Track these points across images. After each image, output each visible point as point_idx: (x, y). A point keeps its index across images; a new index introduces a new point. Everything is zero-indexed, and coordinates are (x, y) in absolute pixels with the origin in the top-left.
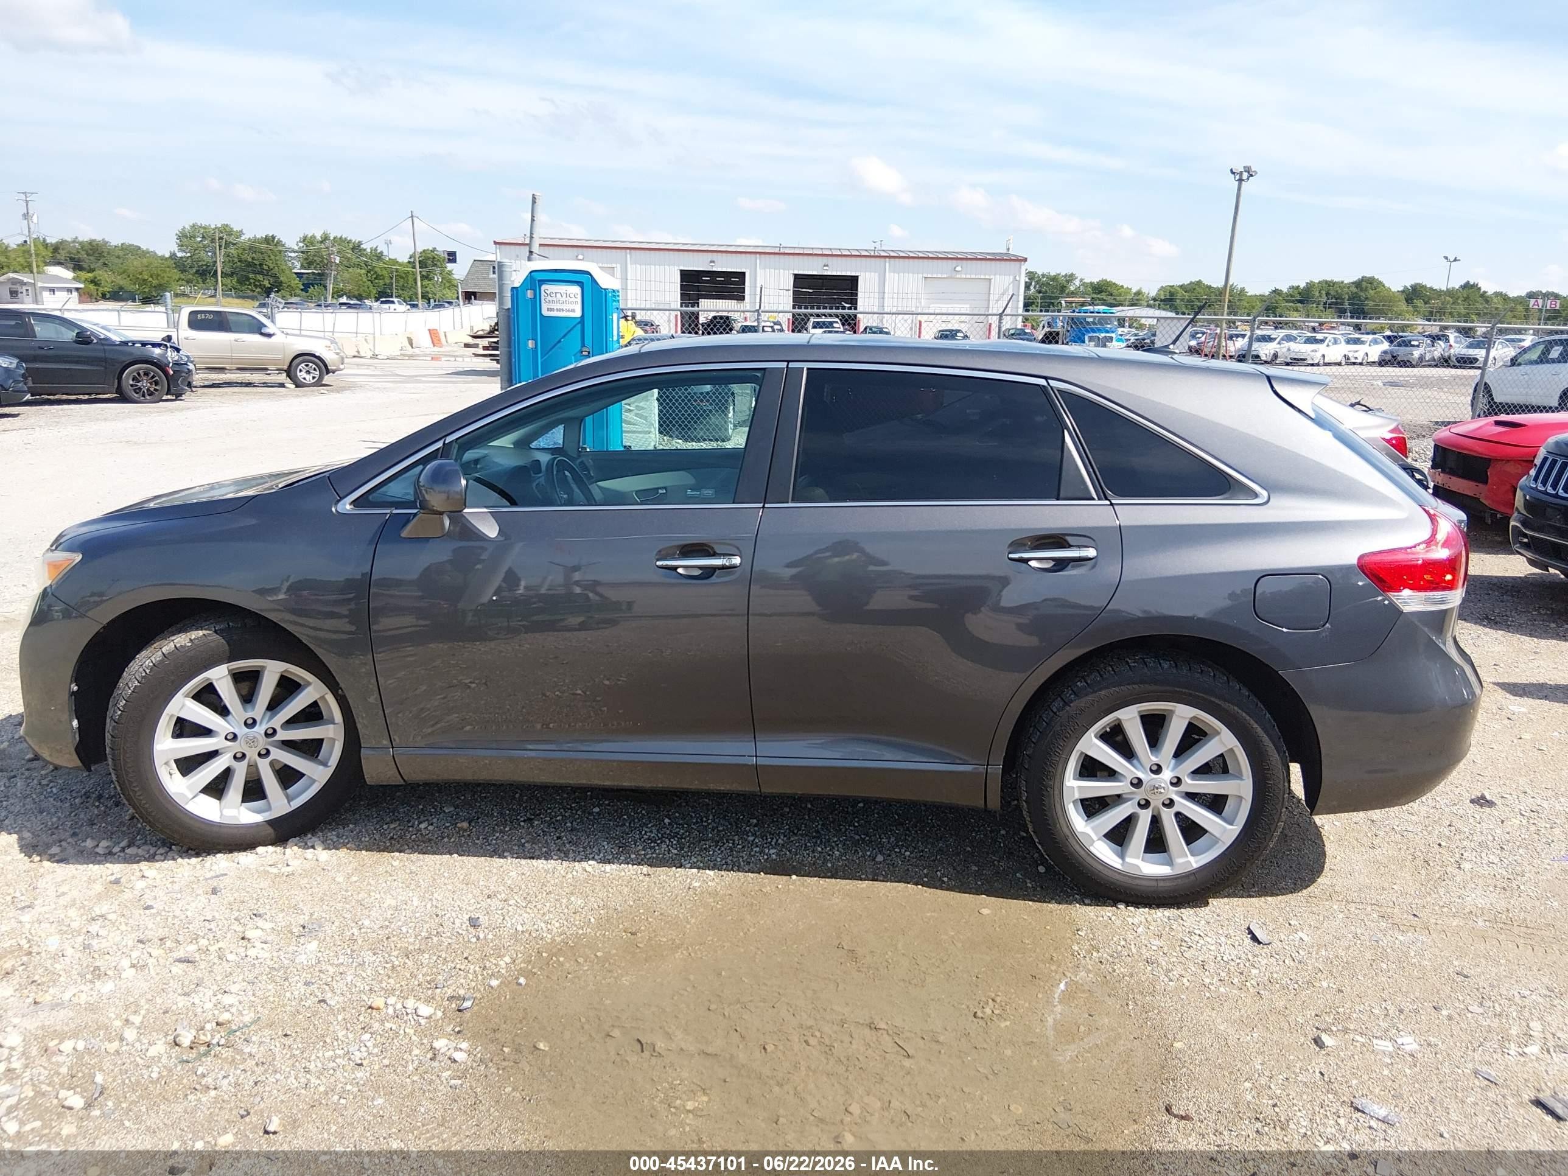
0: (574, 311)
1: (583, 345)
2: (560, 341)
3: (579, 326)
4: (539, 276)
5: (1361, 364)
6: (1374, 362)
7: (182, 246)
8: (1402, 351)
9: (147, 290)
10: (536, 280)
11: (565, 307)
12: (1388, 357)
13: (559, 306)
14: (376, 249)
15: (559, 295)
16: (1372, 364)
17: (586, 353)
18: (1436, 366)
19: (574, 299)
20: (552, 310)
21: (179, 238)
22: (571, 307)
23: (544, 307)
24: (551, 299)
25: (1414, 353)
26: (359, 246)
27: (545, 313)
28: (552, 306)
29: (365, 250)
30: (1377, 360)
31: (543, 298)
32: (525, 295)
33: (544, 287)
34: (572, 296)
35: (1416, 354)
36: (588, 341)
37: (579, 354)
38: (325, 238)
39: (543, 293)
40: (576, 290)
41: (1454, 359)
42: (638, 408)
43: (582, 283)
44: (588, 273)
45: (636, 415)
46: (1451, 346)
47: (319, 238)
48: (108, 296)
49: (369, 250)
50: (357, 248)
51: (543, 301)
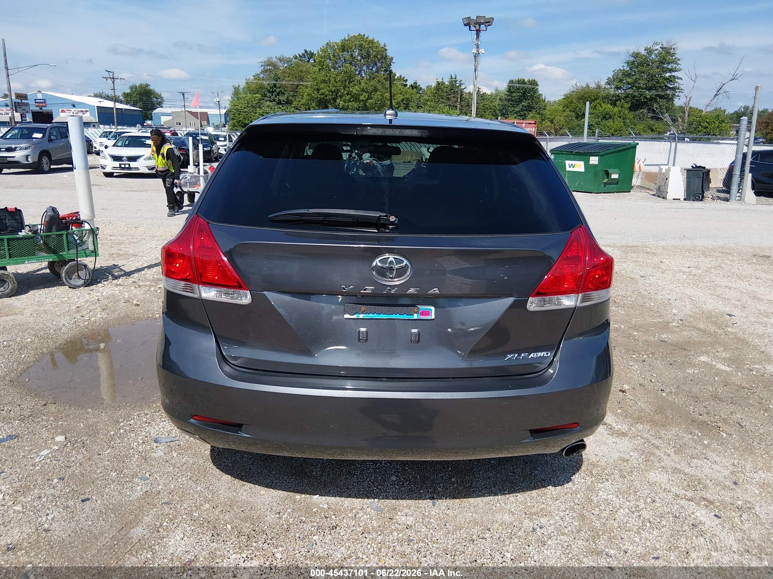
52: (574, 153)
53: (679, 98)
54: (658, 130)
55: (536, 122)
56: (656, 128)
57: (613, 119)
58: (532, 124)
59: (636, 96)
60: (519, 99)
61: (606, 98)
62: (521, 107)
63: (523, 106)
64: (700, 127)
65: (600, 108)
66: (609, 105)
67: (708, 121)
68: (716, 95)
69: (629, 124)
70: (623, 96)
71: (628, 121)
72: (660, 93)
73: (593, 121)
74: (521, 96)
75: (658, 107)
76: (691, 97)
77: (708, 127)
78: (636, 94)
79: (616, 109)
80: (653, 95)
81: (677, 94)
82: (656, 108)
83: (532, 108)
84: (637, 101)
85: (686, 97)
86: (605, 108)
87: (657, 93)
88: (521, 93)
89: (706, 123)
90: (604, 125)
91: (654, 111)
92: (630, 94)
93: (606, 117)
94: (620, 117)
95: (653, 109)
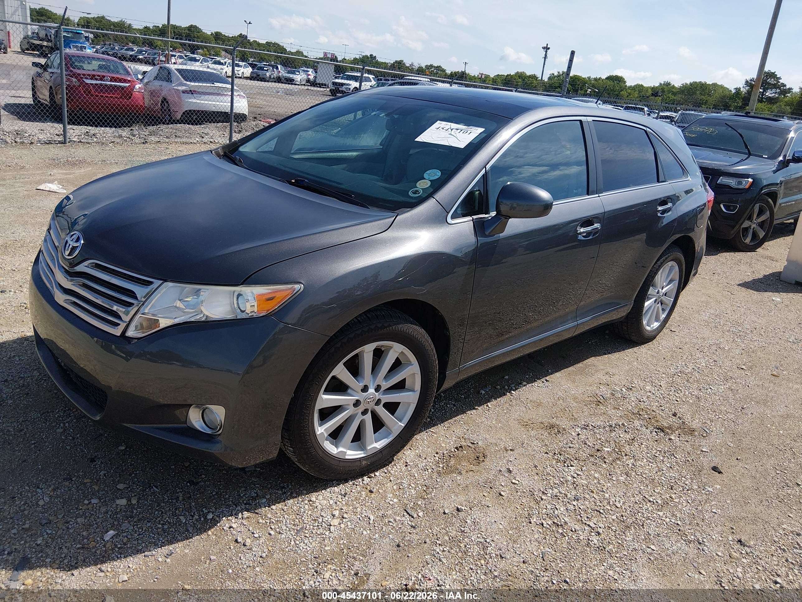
5: (240, 78)
6: (247, 77)
8: (261, 72)
12: (255, 75)
16: (247, 78)
18: (275, 82)
25: (267, 74)
30: (249, 76)
35: (268, 74)
41: (283, 79)
46: (279, 72)
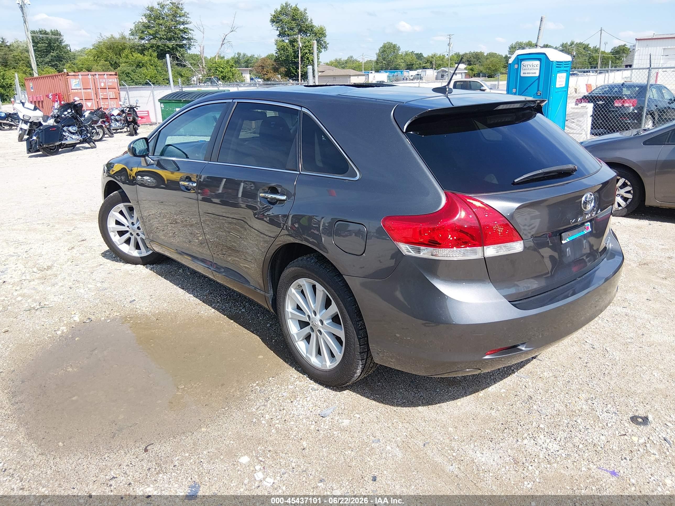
0: (535, 73)
1: (538, 90)
2: (527, 89)
3: (537, 81)
4: (521, 57)
7: (510, 52)
9: (490, 72)
10: (520, 60)
11: (531, 71)
13: (528, 71)
14: (596, 47)
15: (529, 66)
17: (539, 94)
19: (536, 68)
20: (525, 73)
21: (510, 48)
22: (534, 71)
23: (522, 72)
24: (525, 68)
26: (588, 46)
27: (522, 75)
28: (526, 72)
29: (590, 48)
31: (522, 67)
32: (514, 66)
33: (523, 62)
34: (535, 66)
36: (541, 88)
37: (536, 94)
38: (572, 44)
39: (522, 65)
40: (538, 63)
42: (578, 121)
43: (541, 59)
44: (544, 54)
45: (577, 125)
47: (569, 44)
48: (476, 75)
49: (592, 48)
50: (586, 47)
51: (522, 69)
52: (182, 101)
53: (194, 47)
54: (186, 76)
55: (116, 73)
56: (184, 74)
57: (146, 67)
58: (113, 75)
59: (160, 46)
60: (46, 49)
61: (133, 48)
62: (50, 58)
63: (52, 56)
64: (217, 72)
65: (132, 57)
66: (139, 54)
67: (222, 66)
68: (222, 44)
69: (161, 71)
70: (148, 46)
71: (159, 68)
72: (178, 43)
73: (129, 70)
74: (47, 47)
75: (180, 56)
76: (204, 46)
77: (223, 72)
78: (160, 44)
79: (146, 58)
80: (173, 44)
81: (192, 44)
82: (179, 56)
83: (62, 58)
84: (162, 50)
85: (200, 46)
86: (137, 57)
87: (176, 43)
88: (47, 43)
89: (221, 68)
90: (140, 73)
91: (177, 59)
92: (154, 44)
93: (139, 65)
94: (152, 65)
95: (177, 57)
